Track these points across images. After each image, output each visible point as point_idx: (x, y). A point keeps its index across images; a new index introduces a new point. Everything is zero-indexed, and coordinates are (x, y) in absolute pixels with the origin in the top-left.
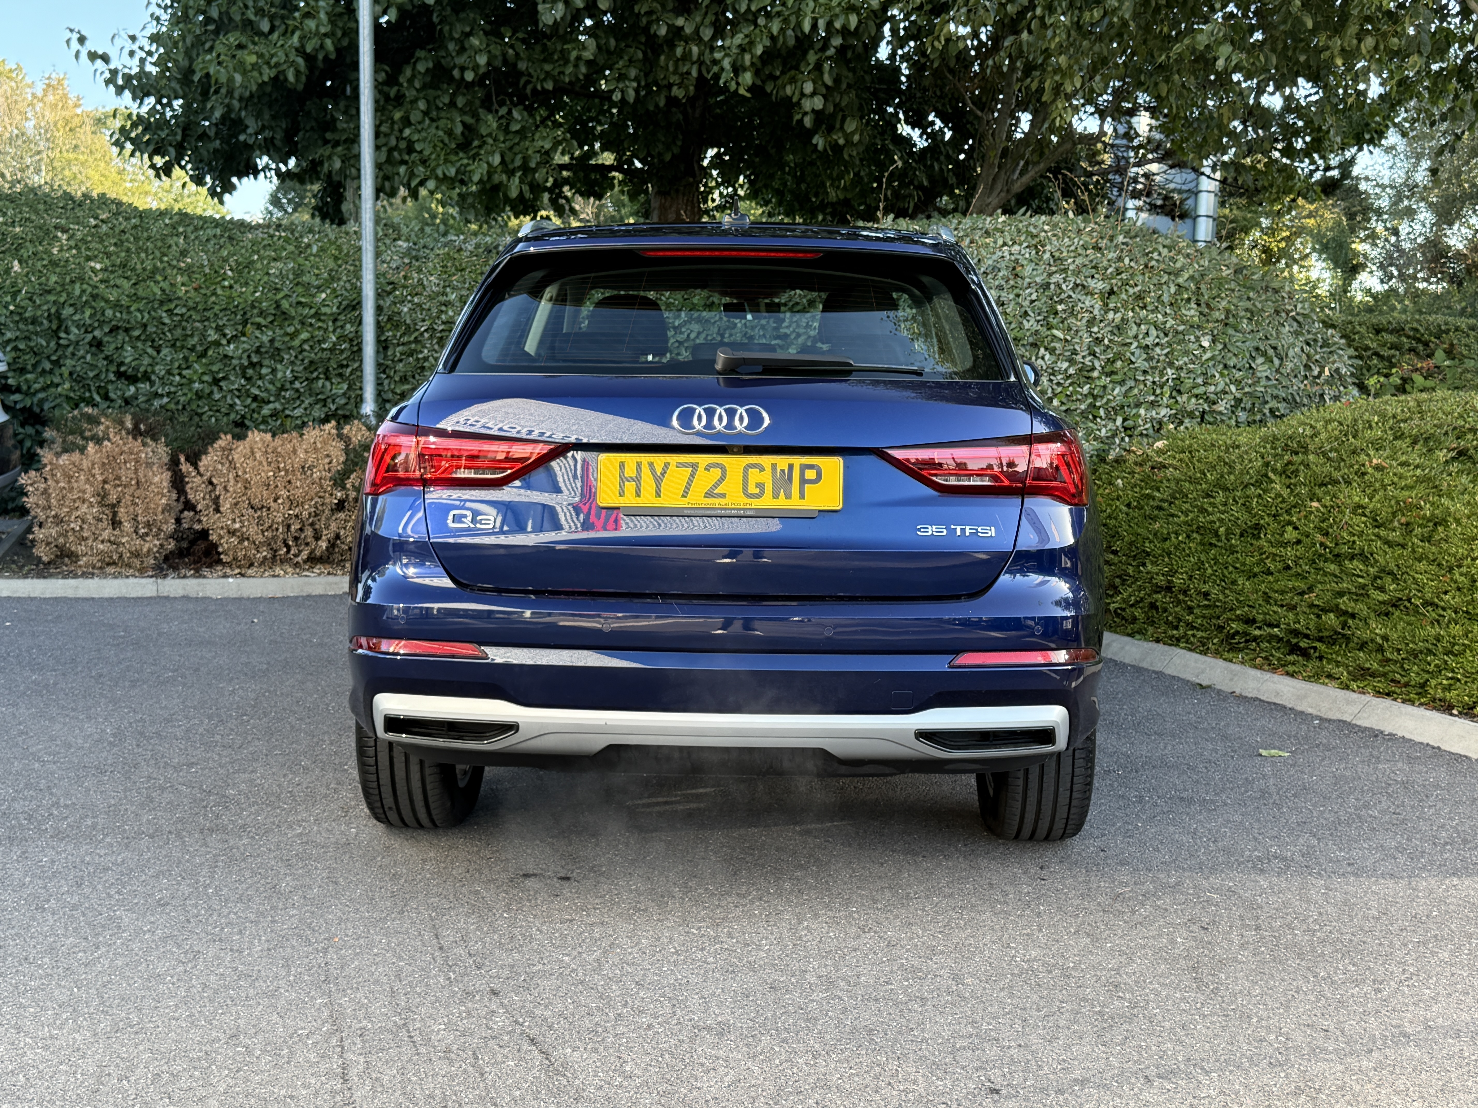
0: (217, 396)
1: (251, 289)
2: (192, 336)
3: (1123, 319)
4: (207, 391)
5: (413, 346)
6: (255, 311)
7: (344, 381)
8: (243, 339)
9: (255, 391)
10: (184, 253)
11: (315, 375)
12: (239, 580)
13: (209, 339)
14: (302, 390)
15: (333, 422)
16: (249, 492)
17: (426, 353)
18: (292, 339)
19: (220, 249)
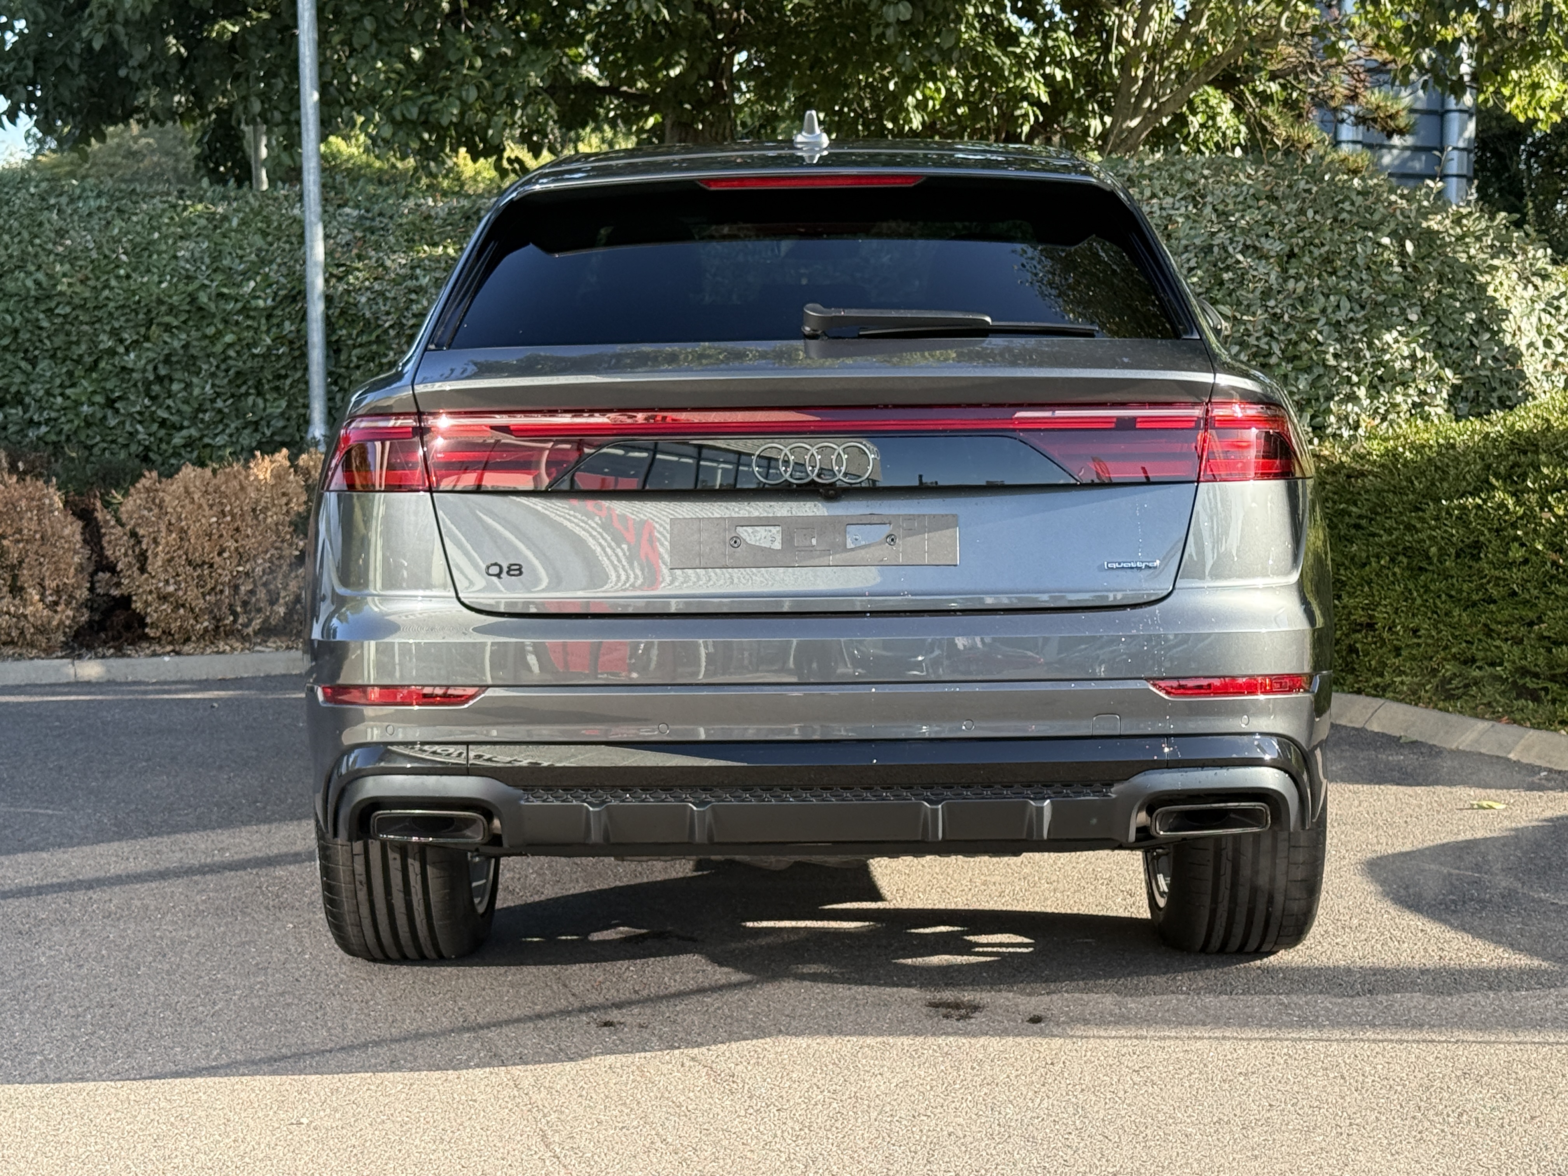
0: (112, 422)
1: (156, 278)
2: (78, 343)
3: (1306, 289)
4: (99, 415)
6: (163, 308)
7: (281, 397)
8: (147, 345)
9: (163, 414)
10: (61, 233)
11: (243, 389)
12: (177, 659)
13: (101, 347)
14: (226, 410)
15: (282, 450)
16: (186, 544)
17: (391, 357)
18: (213, 344)
19: (107, 225)
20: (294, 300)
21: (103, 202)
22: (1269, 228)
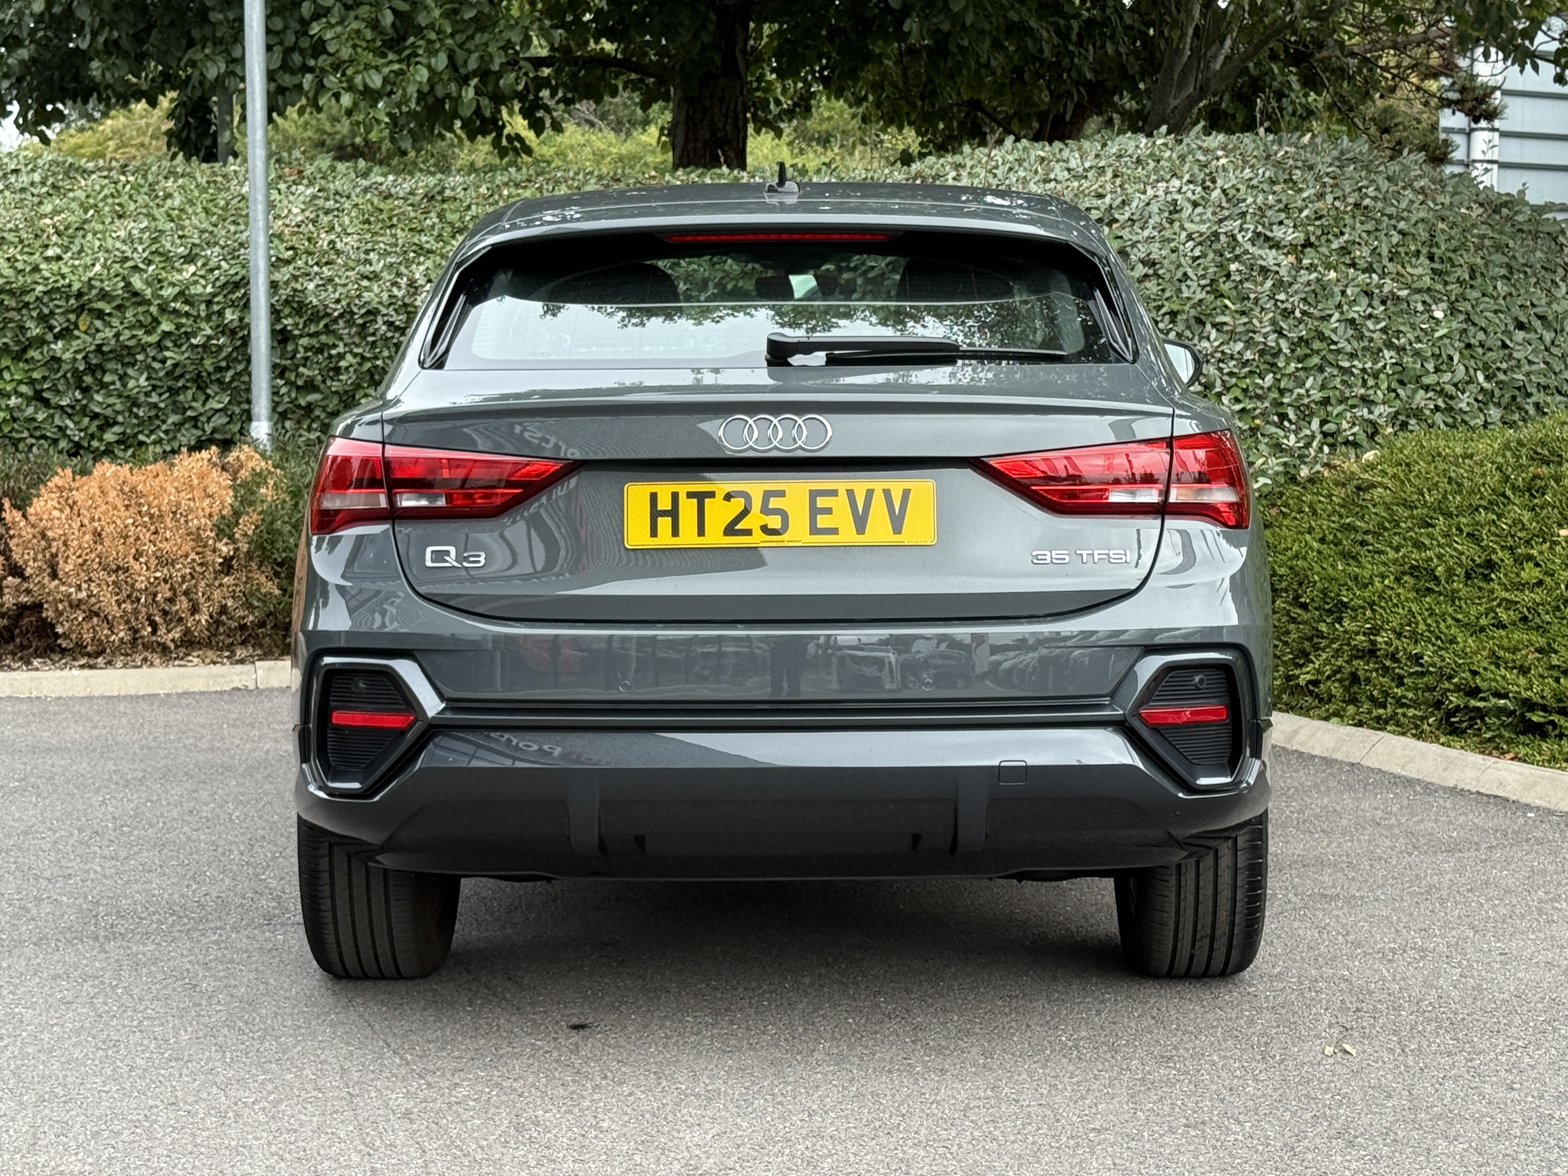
2: (4, 329)
3: (1321, 282)
6: (95, 294)
7: (224, 390)
8: (76, 333)
9: (94, 408)
11: (181, 383)
12: (87, 672)
13: (29, 334)
14: (162, 405)
15: (214, 448)
16: (100, 547)
17: (341, 349)
18: (148, 333)
19: (41, 203)
20: (237, 285)
21: (37, 177)
22: (1283, 216)
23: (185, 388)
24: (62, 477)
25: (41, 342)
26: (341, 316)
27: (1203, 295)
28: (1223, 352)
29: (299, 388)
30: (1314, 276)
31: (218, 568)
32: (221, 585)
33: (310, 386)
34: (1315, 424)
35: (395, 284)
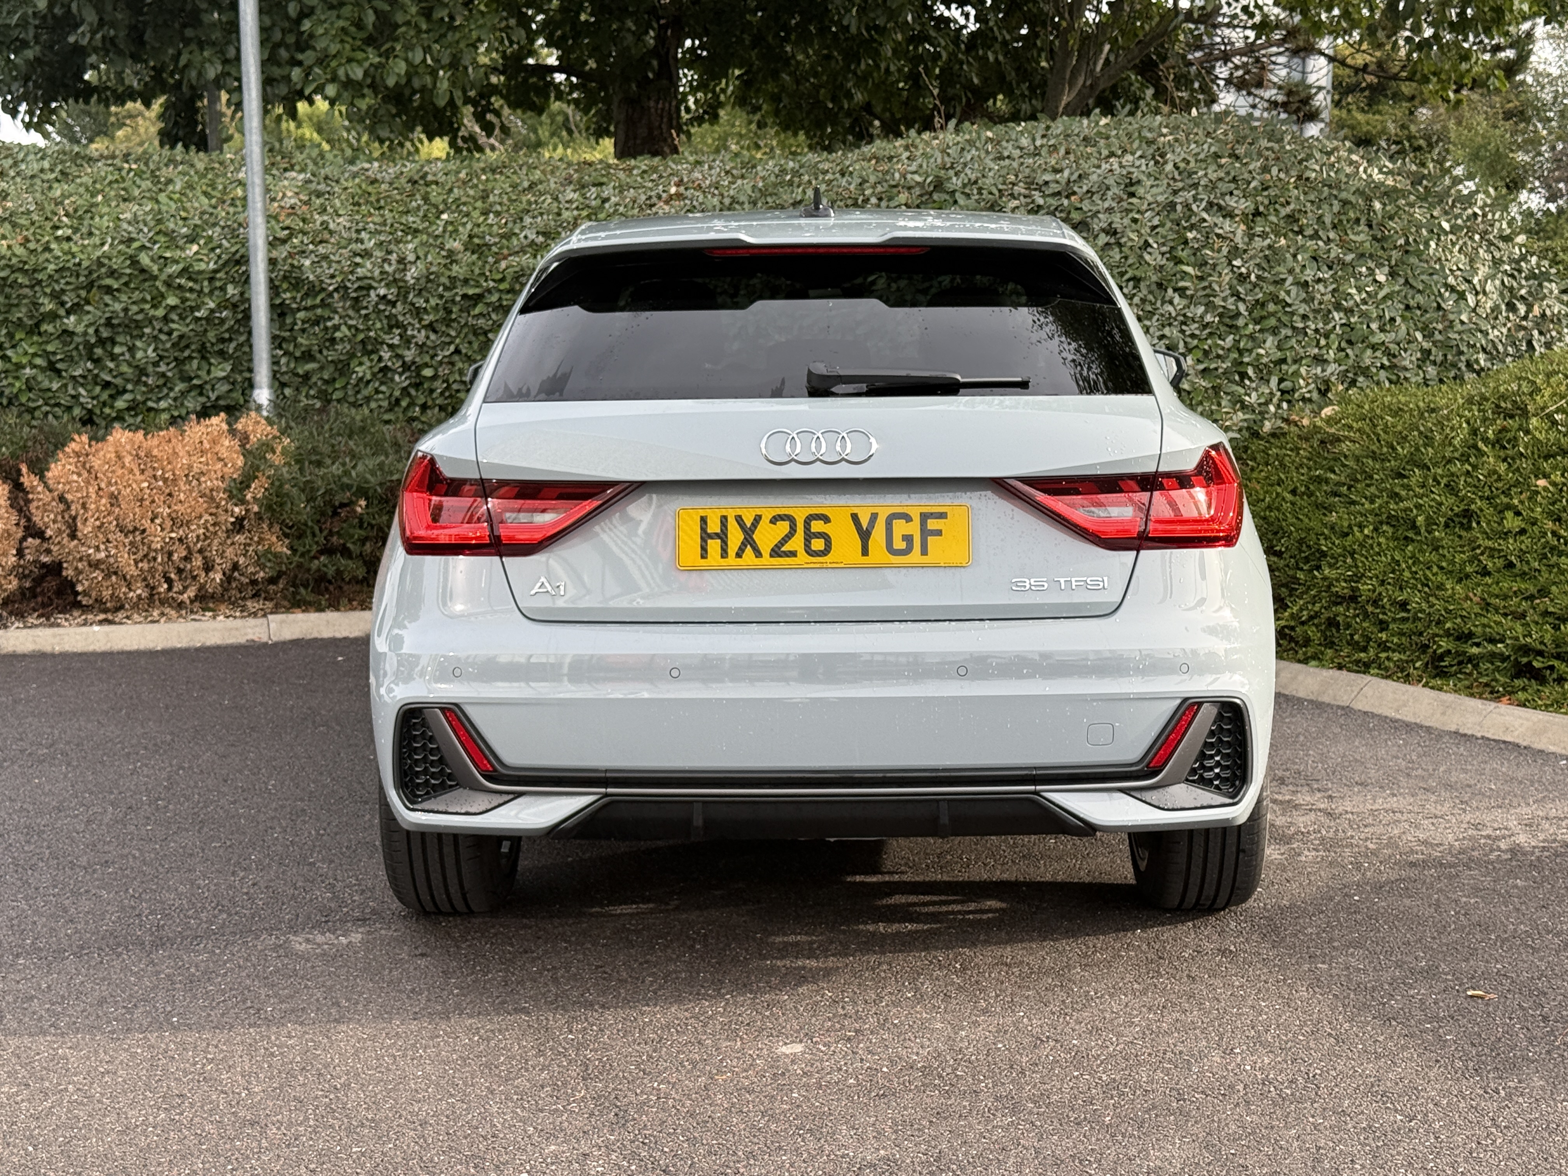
0: (55, 386)
1: (97, 240)
2: (17, 306)
5: (319, 311)
6: (103, 270)
7: (226, 360)
8: (88, 308)
9: (105, 376)
11: (187, 353)
12: (107, 628)
13: (42, 310)
14: (170, 374)
15: (222, 414)
16: (117, 510)
17: (336, 320)
18: (155, 307)
19: (50, 188)
20: (238, 263)
21: (46, 164)
22: (1233, 186)
23: (190, 358)
24: (80, 441)
25: (53, 316)
26: (336, 290)
27: (1164, 262)
28: (1184, 315)
29: (296, 359)
30: (1268, 241)
31: (230, 527)
32: (233, 544)
33: (308, 356)
34: (1274, 381)
35: (384, 260)
